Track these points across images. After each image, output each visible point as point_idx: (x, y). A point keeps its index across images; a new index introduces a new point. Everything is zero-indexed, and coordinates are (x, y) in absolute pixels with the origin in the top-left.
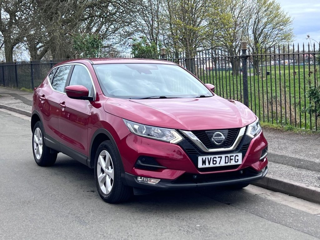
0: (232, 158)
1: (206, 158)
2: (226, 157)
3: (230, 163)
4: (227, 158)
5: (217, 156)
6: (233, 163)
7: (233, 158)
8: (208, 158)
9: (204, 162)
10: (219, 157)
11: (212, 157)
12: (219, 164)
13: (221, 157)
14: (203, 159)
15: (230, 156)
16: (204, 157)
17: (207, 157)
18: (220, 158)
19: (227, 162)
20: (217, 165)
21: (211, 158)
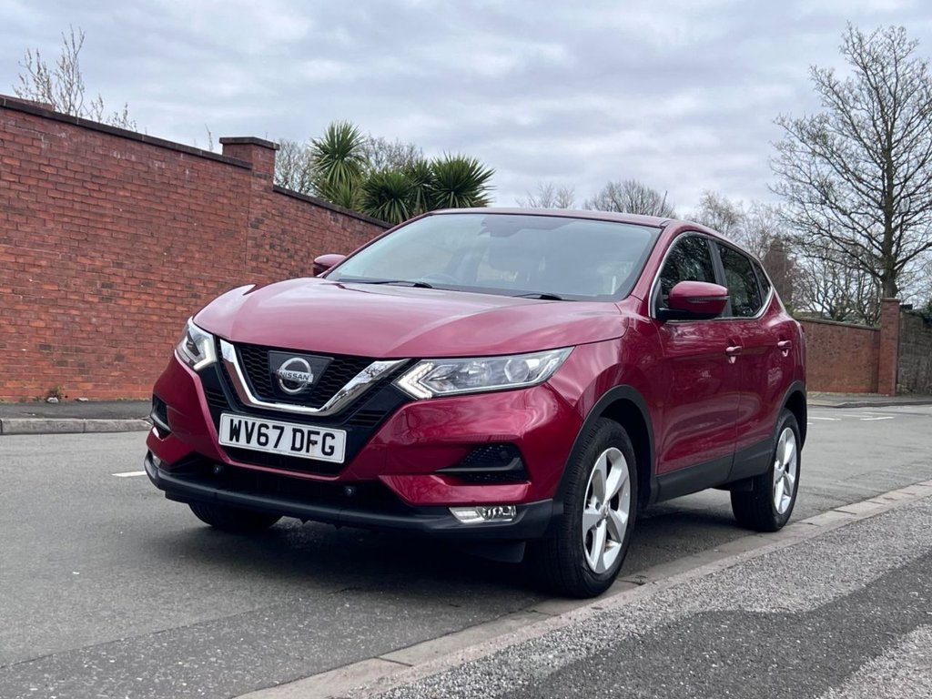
0: (313, 437)
1: (240, 422)
2: (295, 431)
3: (308, 451)
4: (299, 435)
5: (270, 423)
6: (316, 453)
7: (319, 439)
8: (246, 423)
9: (235, 432)
10: (274, 427)
11: (259, 421)
12: (276, 446)
13: (282, 429)
14: (232, 421)
15: (310, 433)
16: (236, 419)
17: (244, 419)
18: (279, 431)
19: (298, 445)
20: (270, 449)
21: (254, 424)
